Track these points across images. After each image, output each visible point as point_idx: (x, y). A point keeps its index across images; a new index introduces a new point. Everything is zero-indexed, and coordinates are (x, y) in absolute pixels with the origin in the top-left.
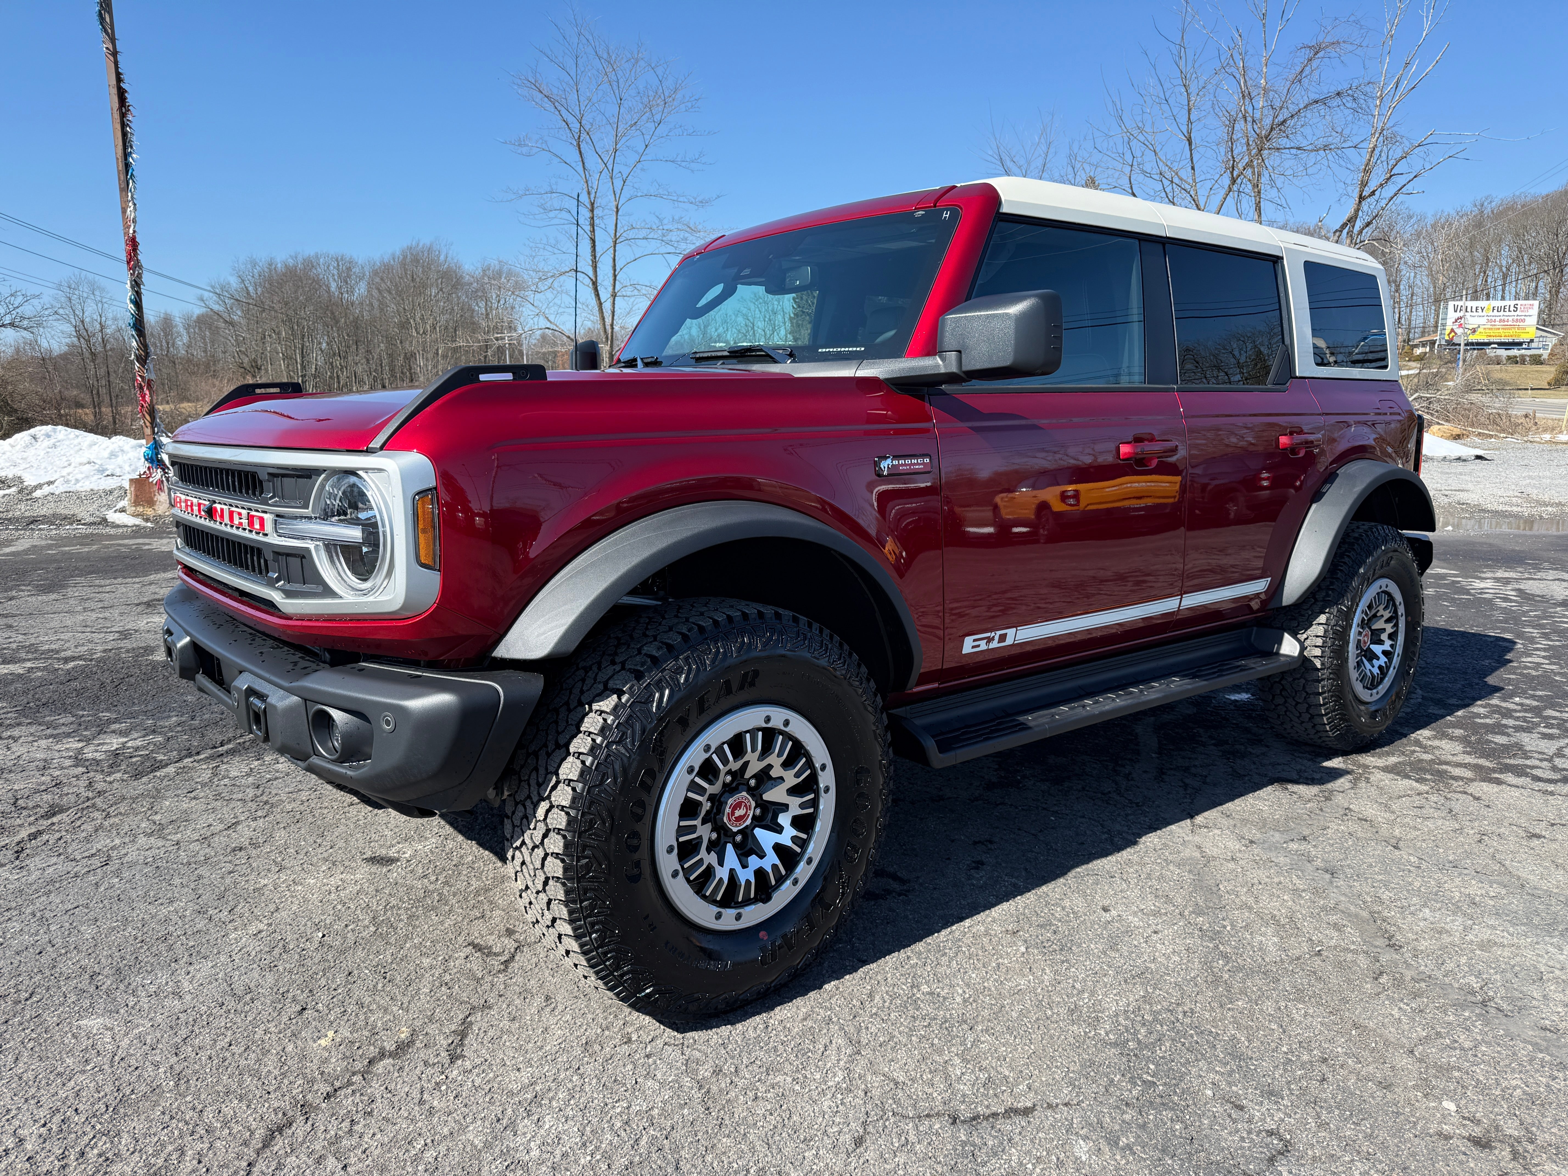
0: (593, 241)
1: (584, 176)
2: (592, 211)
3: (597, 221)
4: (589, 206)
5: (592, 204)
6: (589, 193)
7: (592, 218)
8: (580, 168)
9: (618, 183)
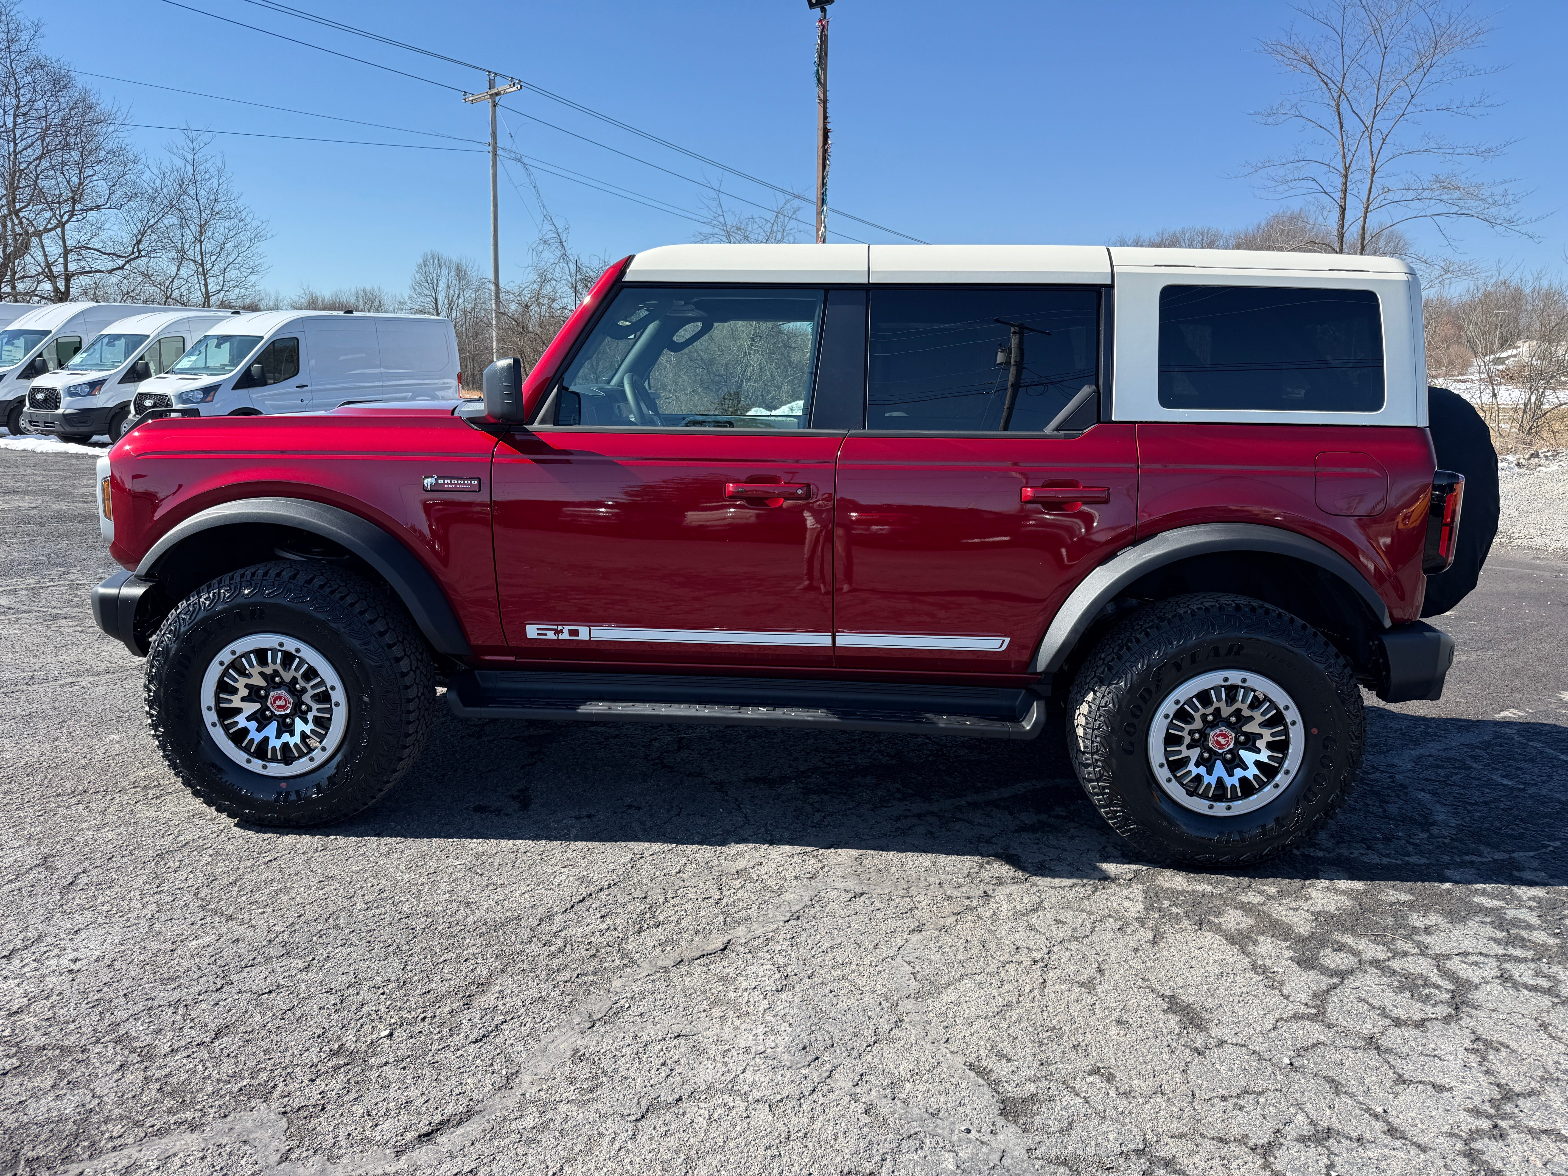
0: (1343, 210)
1: (1340, 140)
2: (1346, 176)
3: (1349, 187)
4: (1343, 172)
5: (1347, 169)
6: (1344, 157)
7: (1346, 184)
8: (1336, 131)
9: (1377, 144)
